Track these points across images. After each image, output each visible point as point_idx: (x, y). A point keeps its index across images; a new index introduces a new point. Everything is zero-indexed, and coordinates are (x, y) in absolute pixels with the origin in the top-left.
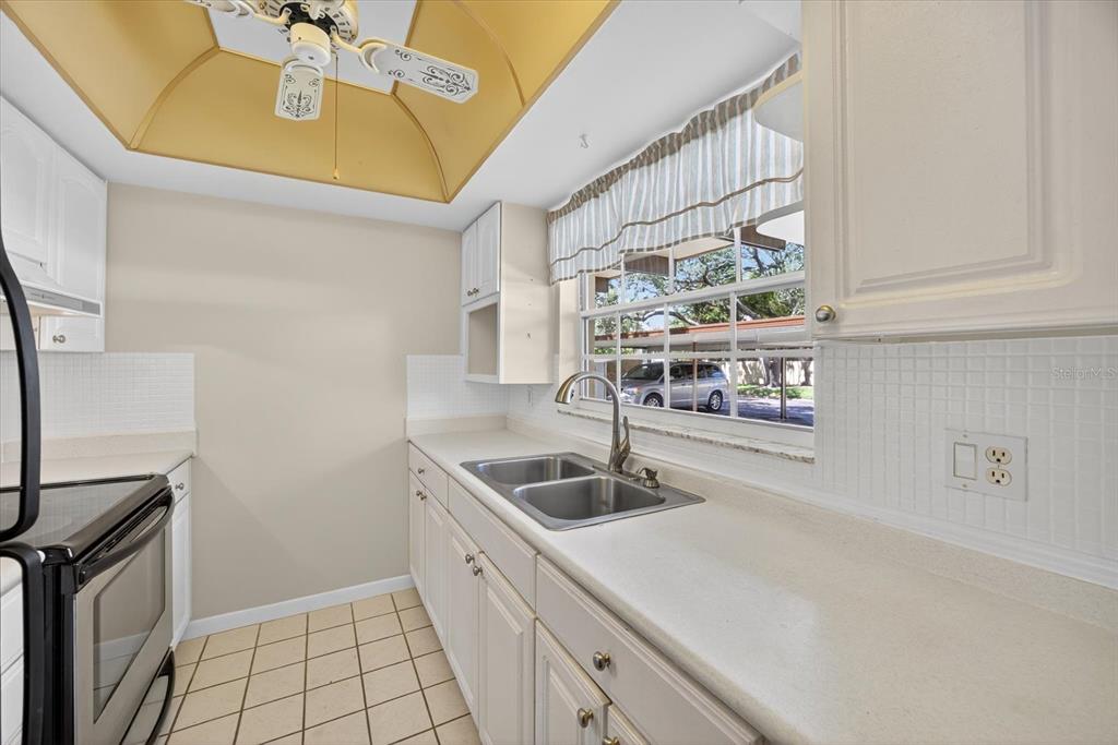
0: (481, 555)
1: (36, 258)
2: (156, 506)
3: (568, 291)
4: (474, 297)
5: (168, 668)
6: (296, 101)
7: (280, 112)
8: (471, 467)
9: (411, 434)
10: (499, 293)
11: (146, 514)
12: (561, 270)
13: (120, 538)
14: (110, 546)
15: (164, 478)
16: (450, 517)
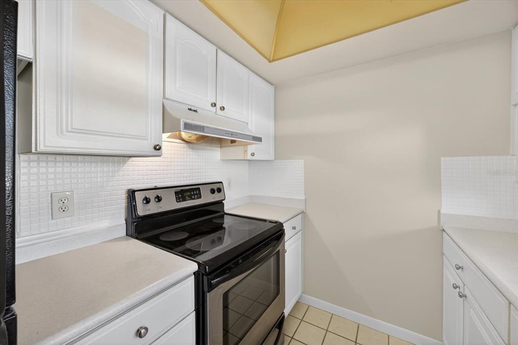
1: (244, 121)
9: (445, 226)
14: (238, 264)
15: (281, 224)
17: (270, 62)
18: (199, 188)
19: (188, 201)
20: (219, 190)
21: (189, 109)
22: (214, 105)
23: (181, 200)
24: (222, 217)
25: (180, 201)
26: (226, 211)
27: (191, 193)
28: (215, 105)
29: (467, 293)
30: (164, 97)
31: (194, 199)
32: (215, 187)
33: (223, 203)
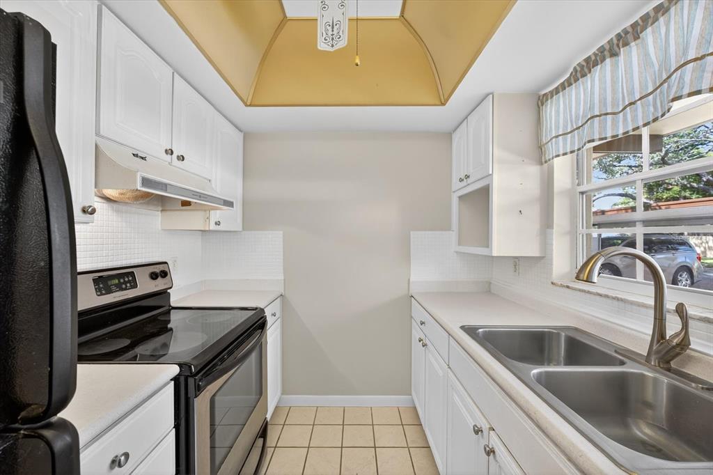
0: (492, 432)
1: (206, 177)
2: (255, 330)
3: (562, 169)
4: (464, 183)
5: (263, 433)
6: (330, 28)
7: (322, 46)
8: (471, 331)
9: (413, 291)
10: (492, 175)
11: (249, 336)
12: (551, 150)
13: (237, 347)
14: (223, 360)
15: (262, 310)
16: (449, 371)
17: (246, 105)
18: (133, 272)
19: (114, 294)
20: (164, 274)
21: (134, 155)
22: (170, 152)
23: (104, 292)
24: (168, 312)
25: (102, 294)
26: (173, 304)
27: (119, 281)
28: (172, 153)
29: (428, 342)
30: (98, 134)
31: (126, 289)
32: (157, 269)
33: (169, 293)
